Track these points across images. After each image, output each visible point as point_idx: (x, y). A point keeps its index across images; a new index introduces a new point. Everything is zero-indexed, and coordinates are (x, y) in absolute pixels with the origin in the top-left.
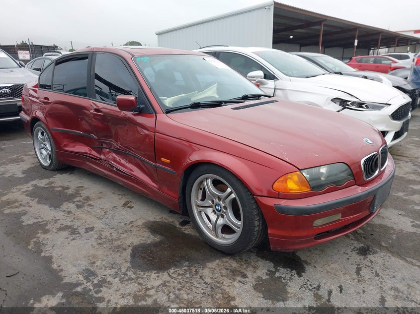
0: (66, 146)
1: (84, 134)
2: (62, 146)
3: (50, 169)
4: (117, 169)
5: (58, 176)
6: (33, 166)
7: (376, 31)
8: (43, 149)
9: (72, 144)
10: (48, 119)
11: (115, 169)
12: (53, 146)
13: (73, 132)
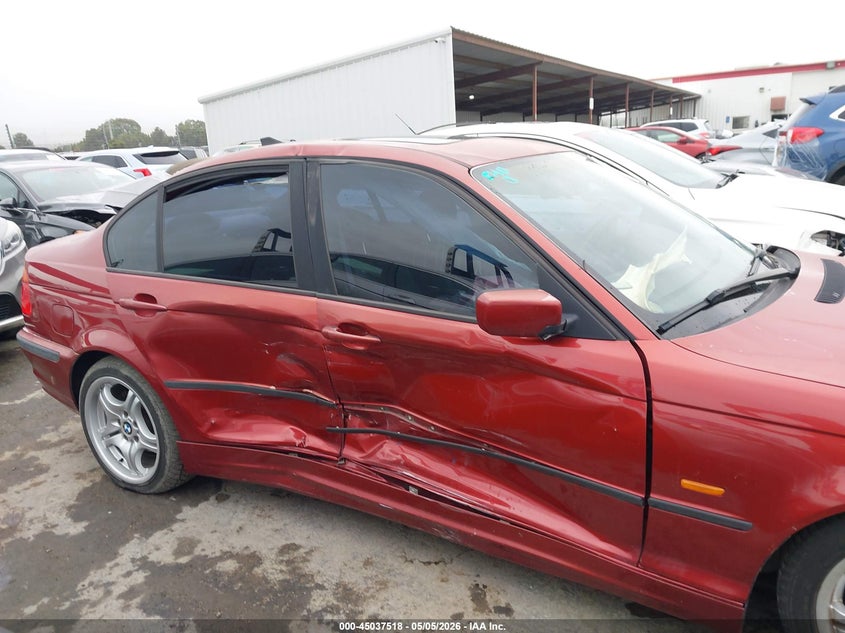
0: (215, 427)
1: (282, 391)
2: (204, 429)
3: (152, 491)
4: (422, 491)
5: (188, 512)
6: (86, 484)
7: (618, 79)
8: (119, 436)
9: (240, 423)
10: (154, 356)
11: (413, 491)
12: (164, 428)
13: (245, 388)
